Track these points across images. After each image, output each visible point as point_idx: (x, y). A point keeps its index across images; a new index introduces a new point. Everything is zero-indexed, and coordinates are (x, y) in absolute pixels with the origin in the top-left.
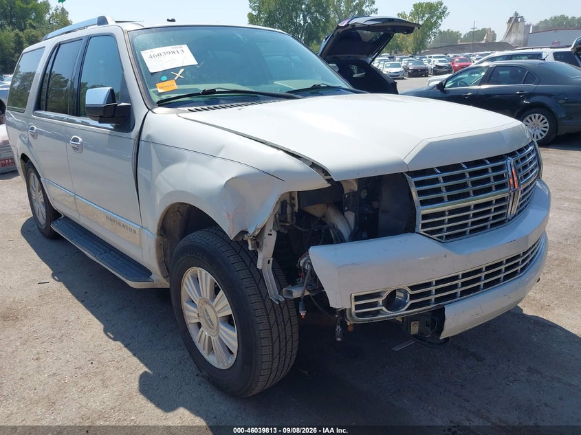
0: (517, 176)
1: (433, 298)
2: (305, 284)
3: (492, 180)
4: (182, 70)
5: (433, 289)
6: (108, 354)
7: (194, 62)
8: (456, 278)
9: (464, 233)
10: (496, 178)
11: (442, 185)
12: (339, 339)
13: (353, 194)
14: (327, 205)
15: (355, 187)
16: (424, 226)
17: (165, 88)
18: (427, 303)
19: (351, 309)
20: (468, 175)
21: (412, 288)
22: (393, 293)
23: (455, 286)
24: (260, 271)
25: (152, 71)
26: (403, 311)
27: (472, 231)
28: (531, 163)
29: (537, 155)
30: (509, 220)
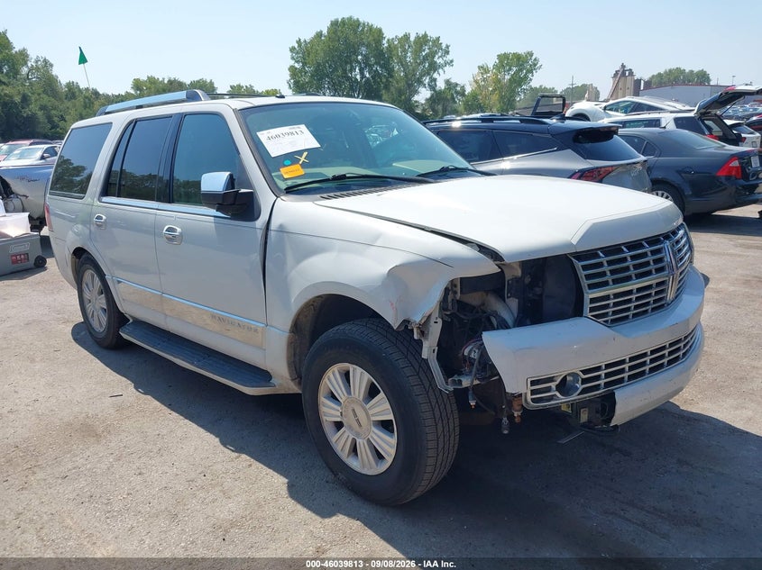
0: (674, 258)
1: (602, 382)
2: (473, 373)
3: (652, 263)
4: (305, 154)
5: (602, 373)
6: (219, 466)
7: (315, 144)
8: (623, 362)
9: (627, 317)
10: (656, 262)
11: (606, 268)
12: (506, 432)
13: (516, 280)
14: (487, 292)
15: (519, 273)
16: (592, 310)
17: (291, 173)
18: (597, 387)
19: (526, 393)
20: (629, 259)
21: (585, 372)
22: (564, 379)
23: (622, 371)
24: (426, 361)
25: (273, 156)
26: (574, 397)
27: (635, 315)
28: (684, 246)
29: (688, 238)
30: (669, 305)
